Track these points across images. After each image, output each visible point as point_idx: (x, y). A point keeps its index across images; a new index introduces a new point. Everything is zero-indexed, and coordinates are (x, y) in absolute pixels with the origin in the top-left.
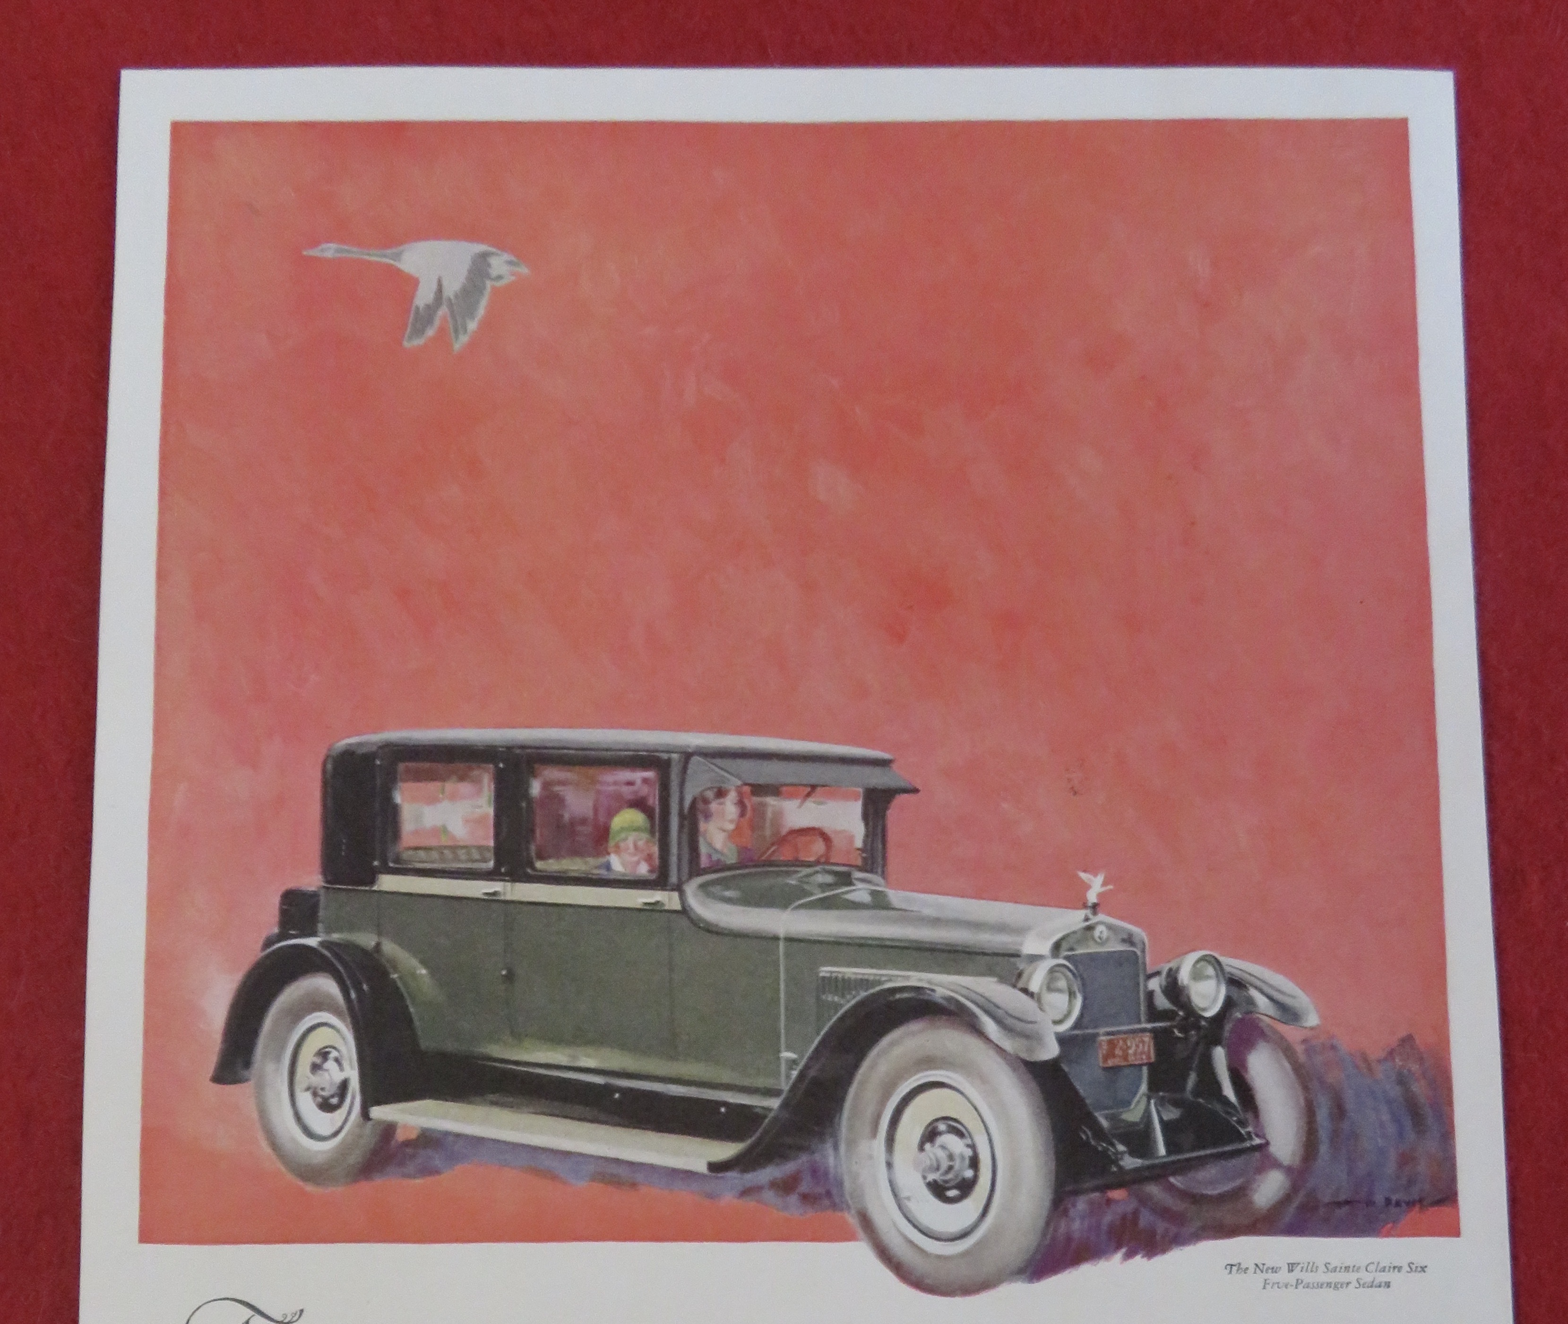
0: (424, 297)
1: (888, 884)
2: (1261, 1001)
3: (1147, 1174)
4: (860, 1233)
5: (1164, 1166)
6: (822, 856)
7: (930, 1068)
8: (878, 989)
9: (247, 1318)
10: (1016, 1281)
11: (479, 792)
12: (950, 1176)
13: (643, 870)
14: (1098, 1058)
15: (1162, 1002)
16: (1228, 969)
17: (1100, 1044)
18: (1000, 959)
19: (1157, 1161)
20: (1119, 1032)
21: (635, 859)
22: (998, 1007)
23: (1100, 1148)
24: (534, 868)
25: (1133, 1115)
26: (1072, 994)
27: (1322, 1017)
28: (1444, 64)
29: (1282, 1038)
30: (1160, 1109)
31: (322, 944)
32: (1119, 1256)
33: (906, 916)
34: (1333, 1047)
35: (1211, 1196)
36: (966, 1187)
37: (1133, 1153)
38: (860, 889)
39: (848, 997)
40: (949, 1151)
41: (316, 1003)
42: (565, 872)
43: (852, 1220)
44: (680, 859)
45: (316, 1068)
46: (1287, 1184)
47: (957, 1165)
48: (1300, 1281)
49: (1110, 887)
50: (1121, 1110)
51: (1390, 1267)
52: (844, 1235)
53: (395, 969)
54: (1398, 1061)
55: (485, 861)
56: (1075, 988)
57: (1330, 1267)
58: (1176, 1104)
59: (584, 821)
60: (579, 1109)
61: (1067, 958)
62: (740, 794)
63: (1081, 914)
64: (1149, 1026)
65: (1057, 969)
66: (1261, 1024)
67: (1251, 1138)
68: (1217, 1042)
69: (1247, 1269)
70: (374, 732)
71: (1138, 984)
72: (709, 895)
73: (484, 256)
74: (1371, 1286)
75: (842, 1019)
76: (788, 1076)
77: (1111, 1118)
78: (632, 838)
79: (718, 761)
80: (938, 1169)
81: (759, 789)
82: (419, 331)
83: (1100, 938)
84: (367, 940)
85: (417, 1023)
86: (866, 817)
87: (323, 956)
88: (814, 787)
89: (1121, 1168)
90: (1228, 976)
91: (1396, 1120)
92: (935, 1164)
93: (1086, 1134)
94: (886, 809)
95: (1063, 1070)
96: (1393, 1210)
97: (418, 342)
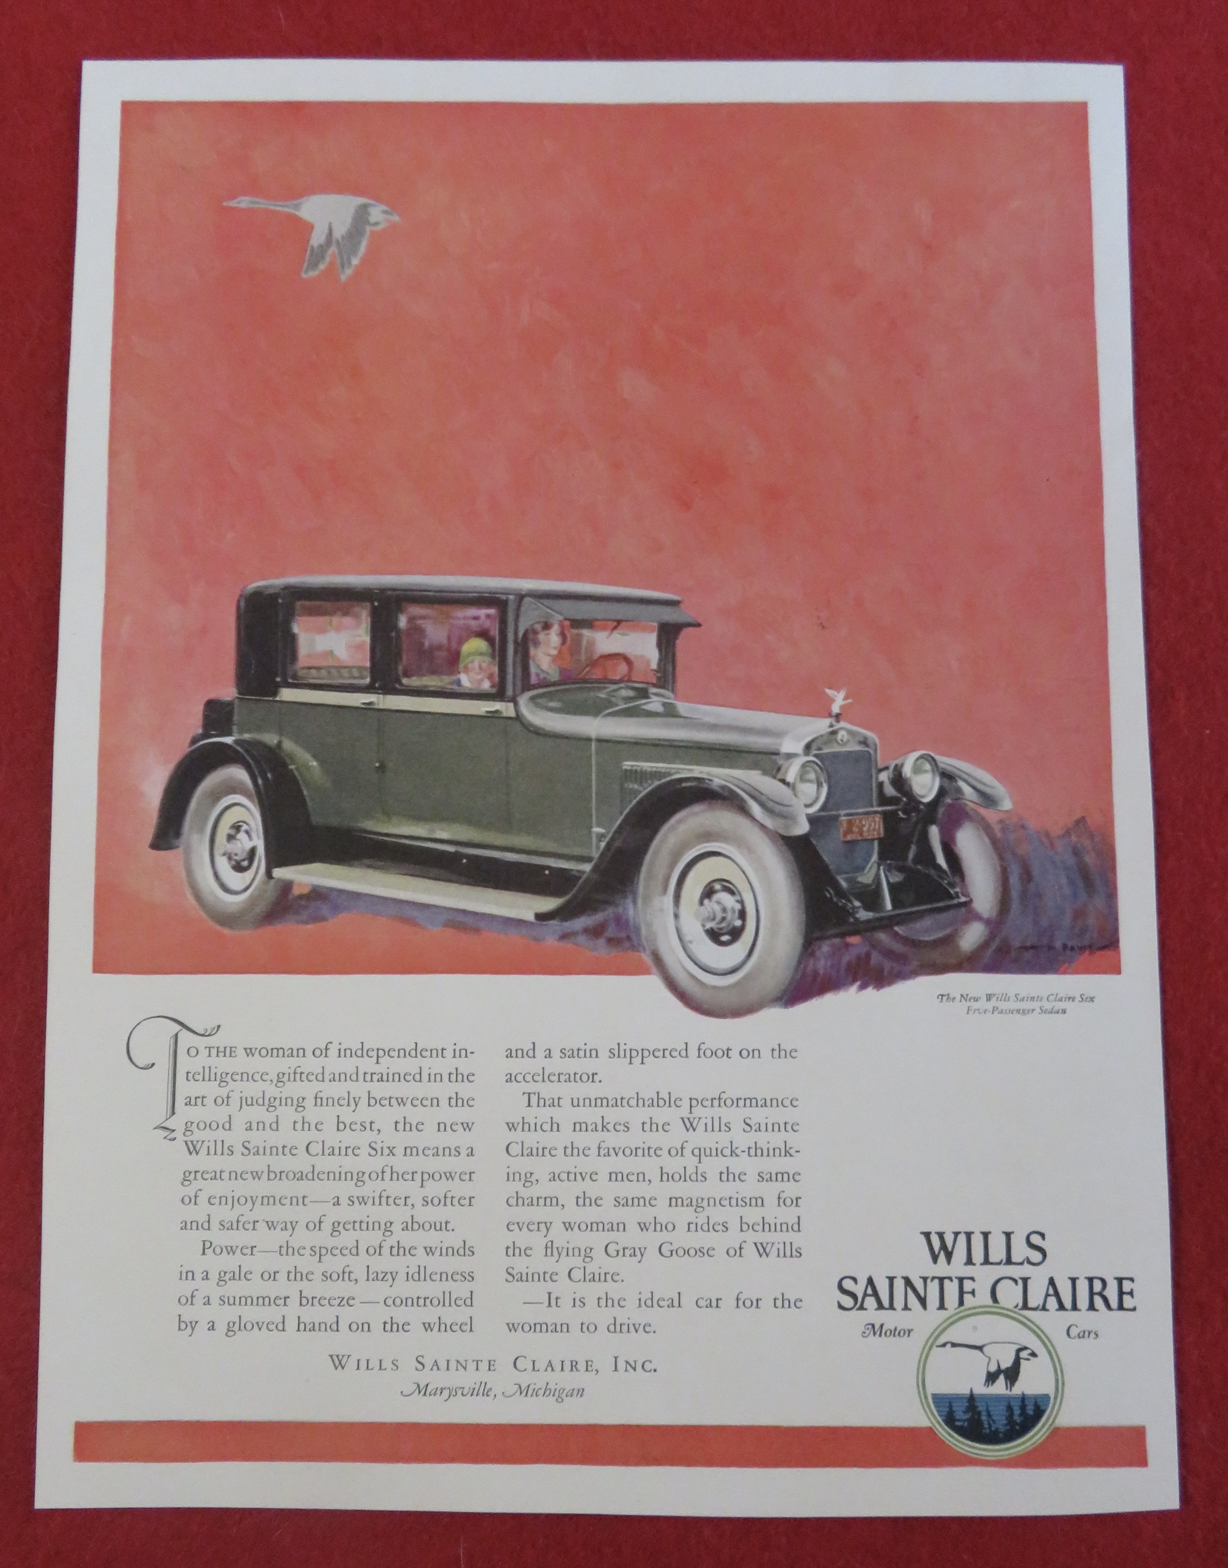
0: (317, 238)
1: (676, 698)
2: (967, 790)
3: (877, 924)
4: (654, 969)
5: (890, 918)
6: (625, 676)
7: (708, 841)
8: (668, 779)
9: (177, 1031)
10: (775, 1007)
11: (358, 625)
12: (723, 925)
13: (486, 686)
14: (839, 834)
15: (890, 791)
16: (941, 765)
17: (841, 823)
18: (764, 756)
19: (886, 914)
20: (857, 814)
21: (480, 677)
22: (762, 794)
23: (840, 904)
24: (401, 684)
25: (866, 878)
26: (819, 785)
27: (1015, 803)
28: (1116, 61)
29: (983, 819)
30: (888, 873)
31: (236, 742)
32: (854, 988)
33: (690, 723)
34: (1023, 827)
35: (927, 942)
36: (736, 934)
37: (867, 907)
38: (653, 702)
39: (645, 785)
40: (722, 905)
41: (232, 788)
42: (425, 686)
43: (647, 958)
44: (514, 676)
45: (231, 838)
46: (987, 933)
47: (729, 916)
48: (995, 1009)
49: (850, 701)
50: (857, 874)
51: (1066, 998)
52: (639, 970)
53: (293, 761)
54: (1074, 838)
55: (362, 677)
56: (822, 780)
57: (1019, 997)
58: (900, 869)
59: (440, 647)
60: (435, 871)
61: (816, 756)
62: (562, 627)
63: (827, 721)
64: (880, 809)
65: (808, 764)
66: (968, 808)
67: (958, 897)
68: (933, 821)
69: (954, 998)
70: (277, 578)
71: (871, 776)
72: (538, 705)
73: (365, 207)
74: (1051, 1013)
75: (640, 802)
76: (598, 847)
77: (847, 880)
78: (477, 660)
79: (546, 602)
80: (714, 919)
81: (577, 623)
82: (314, 265)
83: (842, 741)
84: (271, 739)
85: (310, 804)
86: (659, 645)
87: (237, 752)
88: (619, 622)
89: (856, 919)
90: (940, 770)
91: (1071, 882)
92: (712, 917)
93: (830, 893)
94: (676, 638)
95: (813, 844)
96: (1068, 952)
97: (313, 274)
